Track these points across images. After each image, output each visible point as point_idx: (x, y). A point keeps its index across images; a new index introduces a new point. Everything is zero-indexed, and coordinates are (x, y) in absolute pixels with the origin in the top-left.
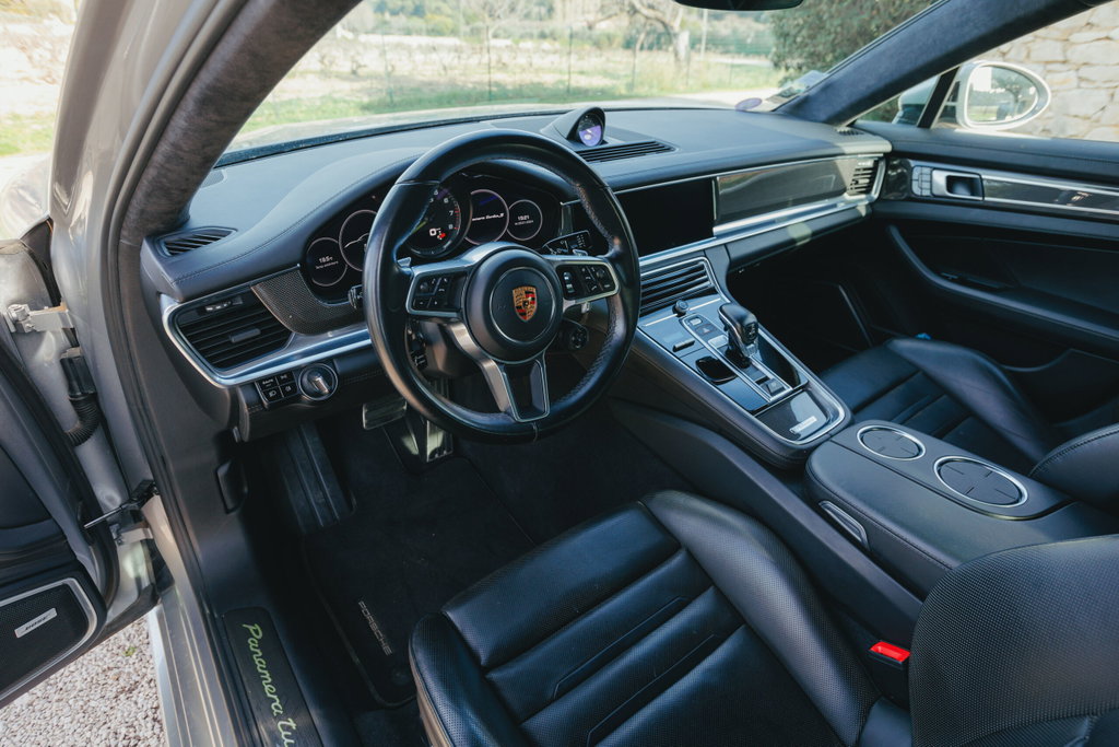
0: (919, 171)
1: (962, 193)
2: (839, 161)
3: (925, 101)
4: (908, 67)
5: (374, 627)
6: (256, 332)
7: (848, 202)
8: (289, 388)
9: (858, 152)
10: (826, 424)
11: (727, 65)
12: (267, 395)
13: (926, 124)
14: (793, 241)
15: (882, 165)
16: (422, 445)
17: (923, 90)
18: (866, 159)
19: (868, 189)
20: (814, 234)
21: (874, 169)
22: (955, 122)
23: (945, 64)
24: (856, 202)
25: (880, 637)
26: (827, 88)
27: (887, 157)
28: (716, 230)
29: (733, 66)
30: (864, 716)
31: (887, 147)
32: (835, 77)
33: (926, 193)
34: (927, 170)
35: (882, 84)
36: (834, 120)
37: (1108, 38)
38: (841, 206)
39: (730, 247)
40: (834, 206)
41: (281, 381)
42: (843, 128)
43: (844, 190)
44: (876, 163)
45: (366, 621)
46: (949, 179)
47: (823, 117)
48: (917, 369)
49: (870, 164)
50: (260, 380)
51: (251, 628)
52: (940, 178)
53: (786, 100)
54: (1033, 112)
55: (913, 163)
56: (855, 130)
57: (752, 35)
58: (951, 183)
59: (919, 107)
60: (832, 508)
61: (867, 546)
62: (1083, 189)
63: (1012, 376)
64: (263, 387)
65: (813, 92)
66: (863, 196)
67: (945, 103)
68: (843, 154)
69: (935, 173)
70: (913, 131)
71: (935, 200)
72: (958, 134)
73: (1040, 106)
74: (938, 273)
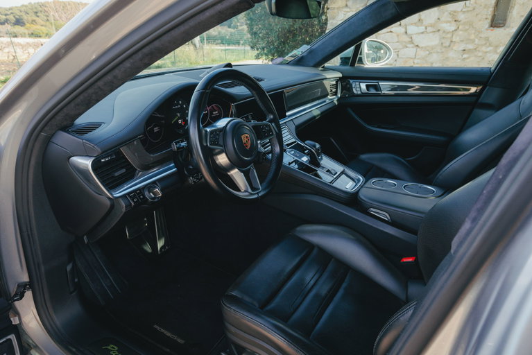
0: (354, 84)
1: (373, 91)
2: (325, 82)
3: (351, 55)
4: (345, 42)
5: (168, 334)
6: (124, 170)
7: (330, 100)
8: (142, 197)
9: (331, 78)
10: (356, 184)
11: (222, 50)
12: (133, 200)
13: (353, 64)
14: (314, 117)
15: (339, 83)
16: (154, 246)
17: (349, 52)
18: (332, 81)
19: (336, 94)
20: (322, 113)
21: (337, 85)
22: (363, 64)
23: (357, 41)
24: (332, 99)
25: (402, 257)
26: (311, 52)
27: (340, 79)
28: (288, 114)
29: (226, 50)
30: (406, 288)
31: (340, 75)
32: (314, 47)
33: (359, 93)
34: (357, 83)
35: (335, 49)
36: (317, 65)
37: (391, 32)
38: (328, 101)
39: (294, 121)
40: (325, 102)
41: (138, 194)
42: (321, 69)
43: (328, 95)
44: (337, 82)
45: (163, 333)
46: (367, 86)
47: (312, 65)
48: (373, 165)
49: (334, 83)
50: (128, 194)
51: (109, 348)
52: (363, 86)
53: (293, 58)
54: (388, 58)
55: (351, 81)
56: (326, 69)
57: (229, 34)
58: (368, 87)
59: (349, 58)
60: (373, 211)
61: (390, 221)
62: (417, 85)
63: (408, 161)
64: (131, 197)
65: (304, 54)
66: (334, 97)
67: (359, 56)
68: (326, 79)
69: (361, 84)
70: (347, 68)
71: (363, 95)
72: (366, 68)
73: (390, 55)
74: (370, 125)
